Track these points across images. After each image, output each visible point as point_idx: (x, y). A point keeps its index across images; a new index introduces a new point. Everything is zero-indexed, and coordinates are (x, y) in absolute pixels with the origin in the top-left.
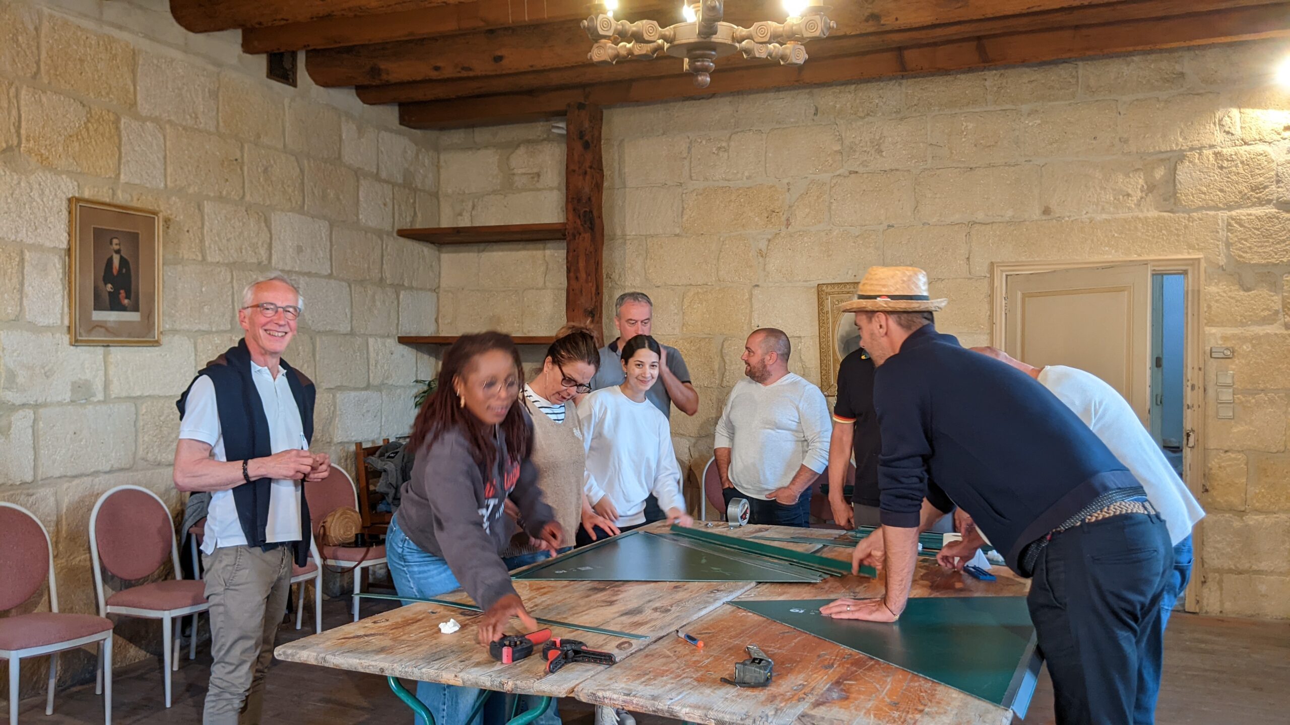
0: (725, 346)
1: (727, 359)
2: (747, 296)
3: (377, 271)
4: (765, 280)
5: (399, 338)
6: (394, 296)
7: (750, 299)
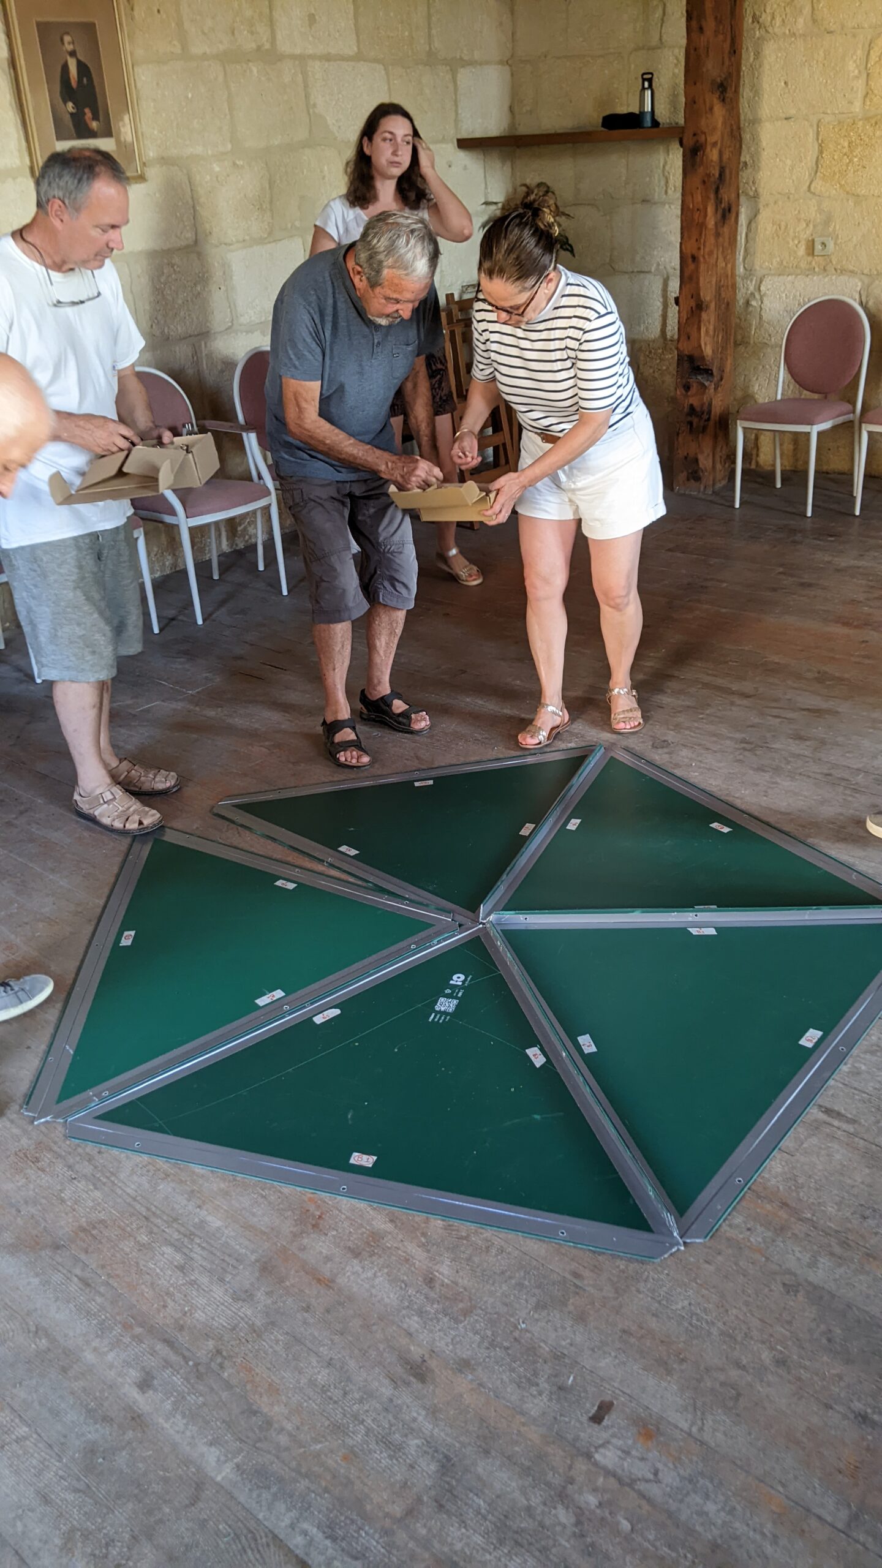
3: (422, 41)
5: (459, 141)
6: (449, 77)
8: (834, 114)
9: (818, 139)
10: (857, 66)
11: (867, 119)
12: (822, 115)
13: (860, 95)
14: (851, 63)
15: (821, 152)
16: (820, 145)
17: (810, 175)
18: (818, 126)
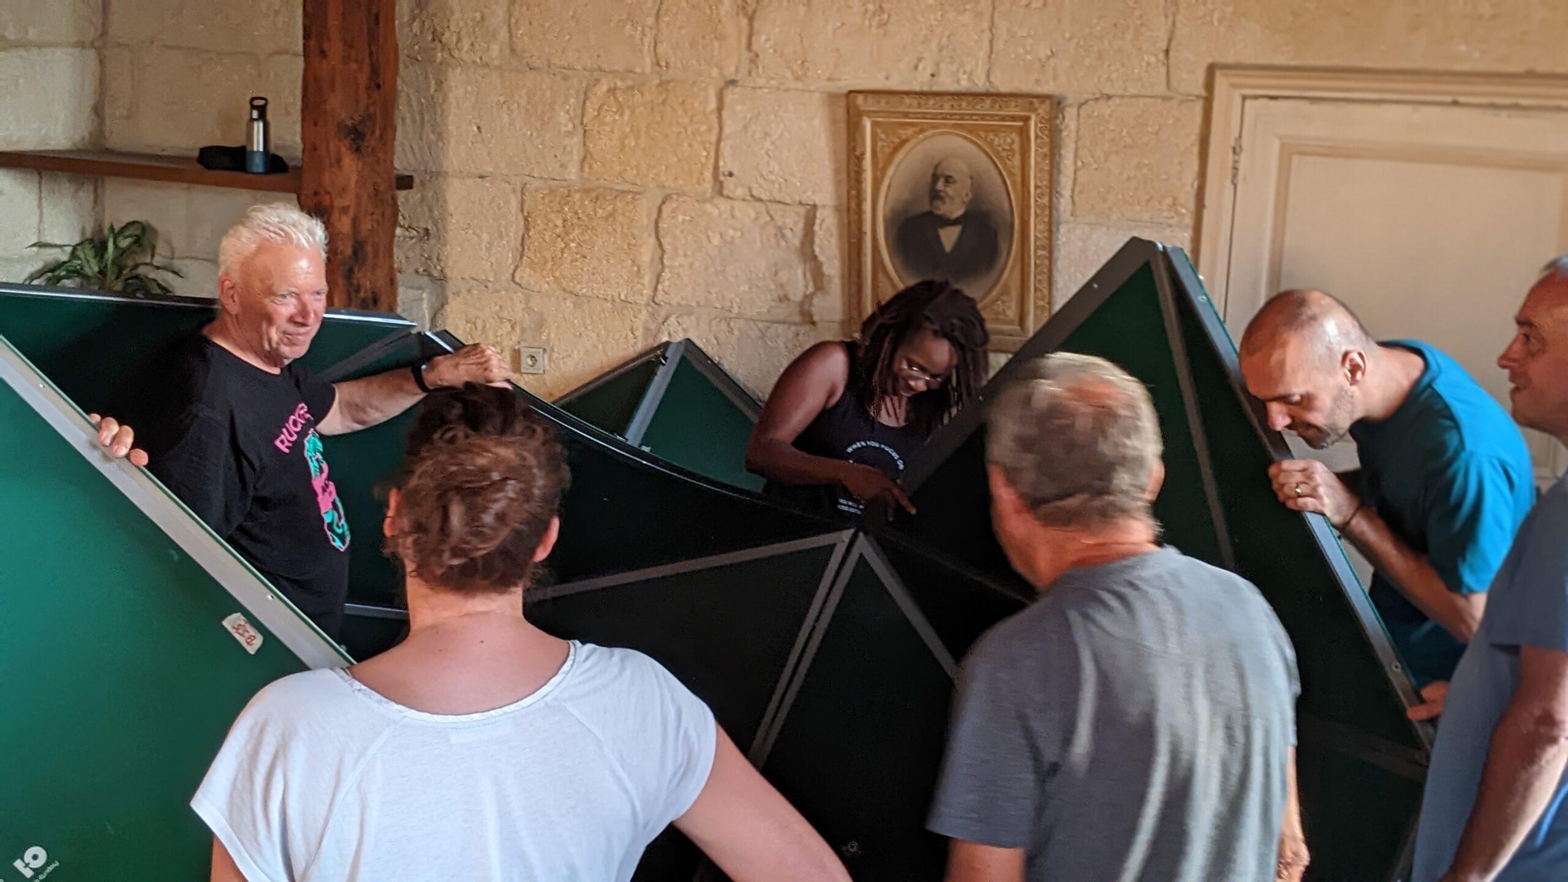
0: (665, 214)
1: (666, 241)
2: (713, 105)
4: (750, 73)
7: (720, 109)
8: (541, 178)
9: (522, 211)
10: (571, 119)
11: (586, 191)
12: (528, 179)
13: (576, 158)
14: (562, 114)
15: (527, 229)
16: (526, 219)
17: (514, 257)
18: (523, 194)
